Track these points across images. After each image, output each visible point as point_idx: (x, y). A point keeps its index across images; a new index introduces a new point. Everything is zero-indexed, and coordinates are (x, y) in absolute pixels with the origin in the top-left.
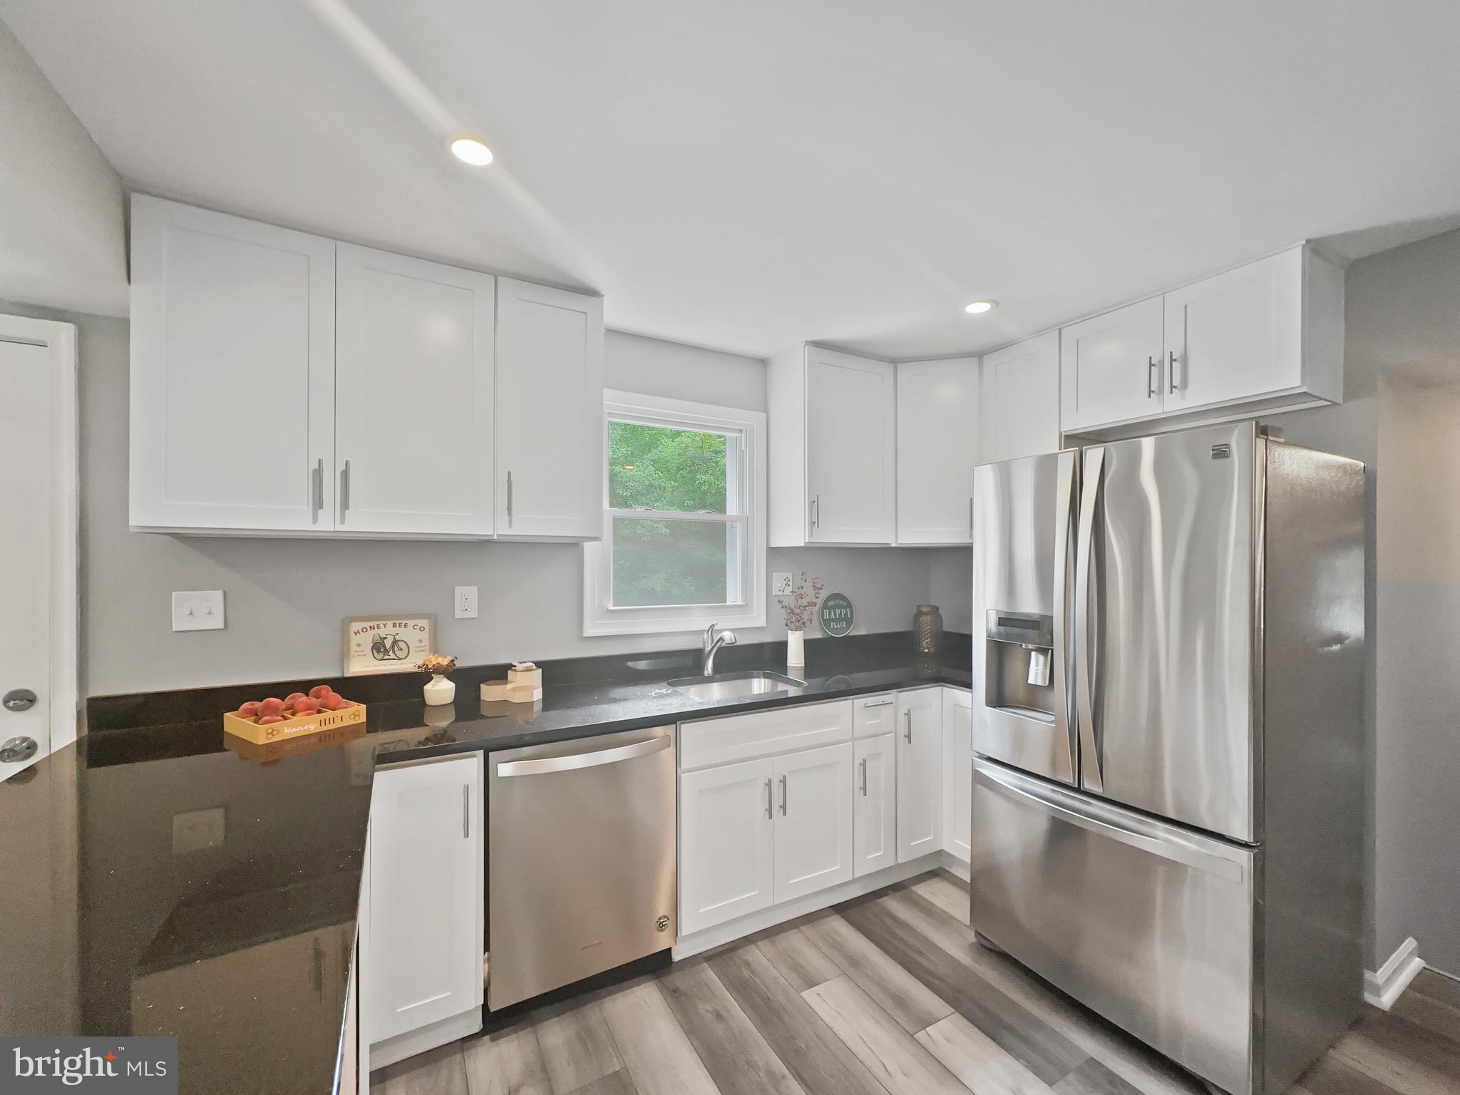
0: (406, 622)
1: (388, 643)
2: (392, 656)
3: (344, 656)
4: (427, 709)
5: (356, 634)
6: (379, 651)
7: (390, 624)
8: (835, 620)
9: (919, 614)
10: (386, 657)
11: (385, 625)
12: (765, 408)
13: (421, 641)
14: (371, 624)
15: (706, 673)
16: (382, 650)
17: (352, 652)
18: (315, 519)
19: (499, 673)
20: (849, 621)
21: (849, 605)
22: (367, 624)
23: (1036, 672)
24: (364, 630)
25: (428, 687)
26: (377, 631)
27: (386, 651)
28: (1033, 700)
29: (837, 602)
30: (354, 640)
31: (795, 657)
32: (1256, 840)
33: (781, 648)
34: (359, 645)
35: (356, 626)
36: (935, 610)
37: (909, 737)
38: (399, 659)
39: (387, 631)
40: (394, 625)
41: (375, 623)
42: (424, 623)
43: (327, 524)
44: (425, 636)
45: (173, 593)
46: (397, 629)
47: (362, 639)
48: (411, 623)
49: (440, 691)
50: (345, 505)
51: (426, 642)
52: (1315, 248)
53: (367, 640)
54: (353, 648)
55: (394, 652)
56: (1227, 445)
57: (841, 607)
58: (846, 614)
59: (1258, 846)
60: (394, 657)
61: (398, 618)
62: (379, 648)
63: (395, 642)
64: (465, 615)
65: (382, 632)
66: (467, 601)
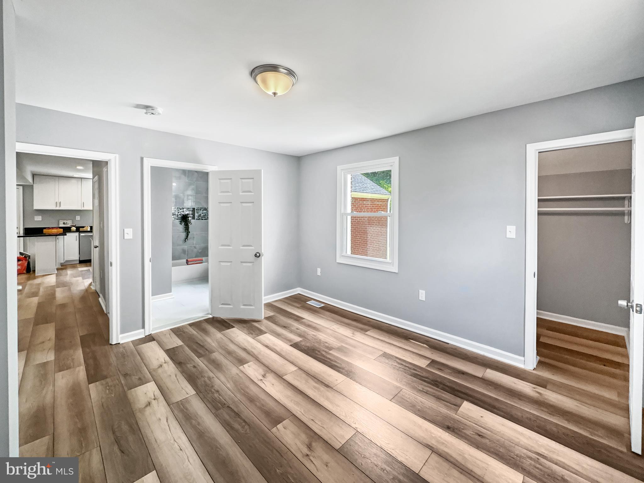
1: (65, 223)
3: (58, 224)
19: (83, 227)
30: (60, 223)
35: (60, 221)
39: (65, 222)
42: (71, 221)
43: (58, 208)
44: (72, 223)
45: (35, 216)
46: (67, 221)
48: (69, 221)
49: (74, 228)
50: (60, 206)
53: (62, 223)
62: (64, 223)
63: (66, 223)
65: (64, 222)
66: (78, 218)
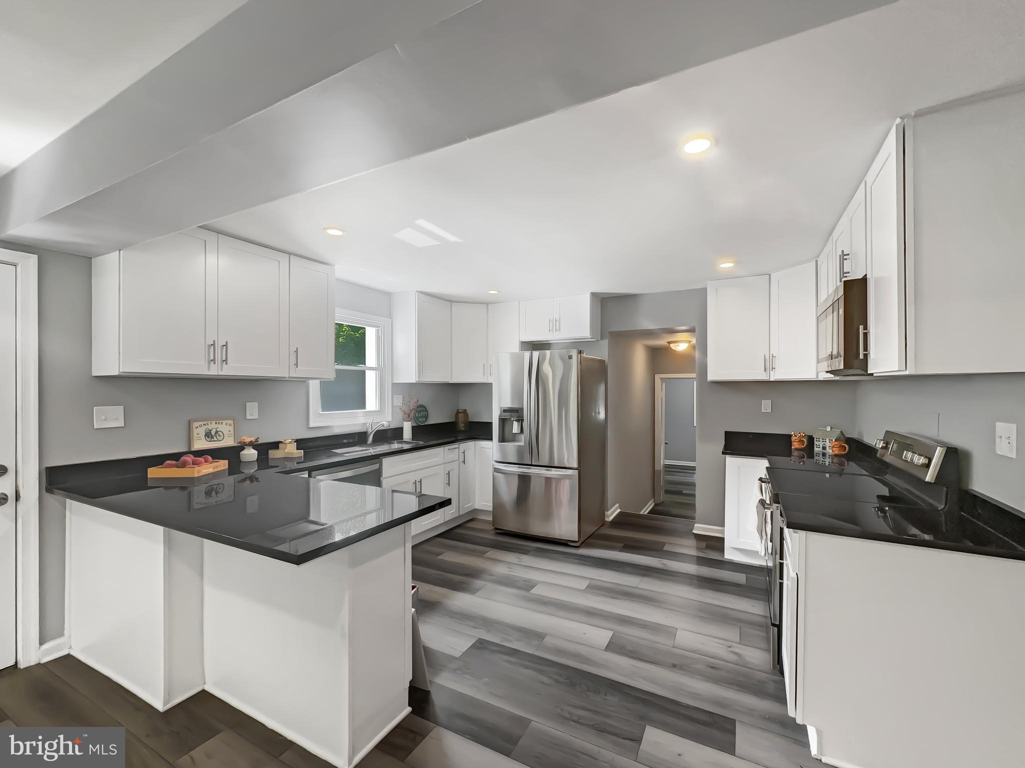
0: (222, 421)
1: (213, 433)
2: (215, 439)
3: (190, 440)
4: (242, 464)
5: (196, 428)
6: (208, 437)
7: (214, 423)
8: (421, 417)
9: (458, 412)
10: (212, 440)
11: (211, 423)
12: (390, 316)
13: (230, 431)
14: (204, 423)
15: (368, 443)
16: (210, 436)
17: (195, 438)
18: (209, 369)
19: (276, 445)
20: (426, 417)
21: (426, 410)
22: (202, 423)
23: (516, 428)
24: (201, 426)
25: (242, 452)
26: (207, 426)
27: (212, 437)
28: (514, 438)
29: (421, 409)
30: (195, 431)
31: (407, 434)
32: (579, 467)
33: (400, 430)
34: (198, 434)
35: (196, 424)
36: (465, 411)
37: (464, 462)
38: (219, 441)
39: (212, 426)
40: (216, 423)
41: (206, 422)
42: (231, 422)
43: (214, 371)
44: (231, 428)
45: (95, 408)
46: (217, 425)
47: (199, 431)
48: (225, 422)
49: (250, 454)
51: (232, 432)
52: (594, 295)
54: (195, 435)
55: (216, 437)
56: (572, 356)
57: (423, 411)
58: (425, 414)
59: (579, 469)
60: (216, 440)
61: (219, 419)
62: (208, 435)
63: (217, 432)
64: (251, 417)
65: (210, 427)
66: (252, 410)
